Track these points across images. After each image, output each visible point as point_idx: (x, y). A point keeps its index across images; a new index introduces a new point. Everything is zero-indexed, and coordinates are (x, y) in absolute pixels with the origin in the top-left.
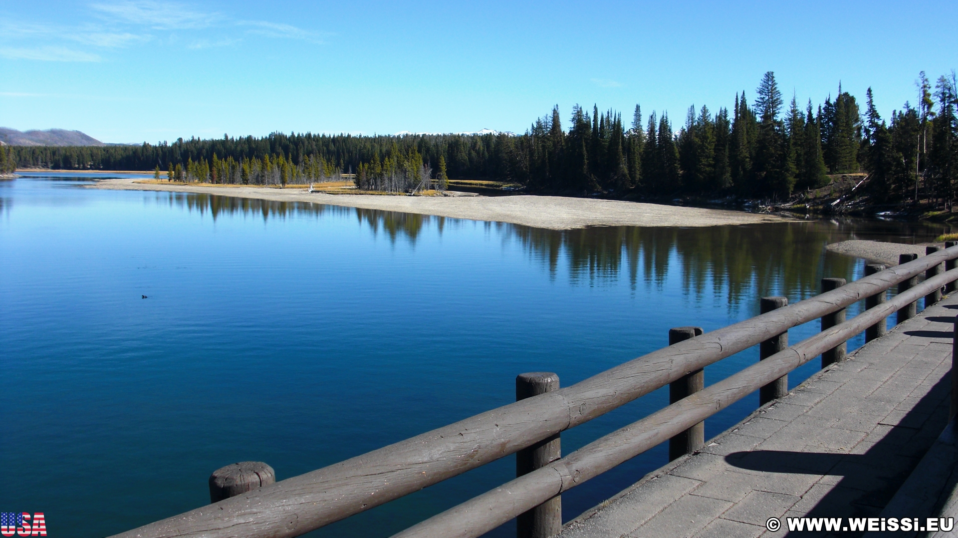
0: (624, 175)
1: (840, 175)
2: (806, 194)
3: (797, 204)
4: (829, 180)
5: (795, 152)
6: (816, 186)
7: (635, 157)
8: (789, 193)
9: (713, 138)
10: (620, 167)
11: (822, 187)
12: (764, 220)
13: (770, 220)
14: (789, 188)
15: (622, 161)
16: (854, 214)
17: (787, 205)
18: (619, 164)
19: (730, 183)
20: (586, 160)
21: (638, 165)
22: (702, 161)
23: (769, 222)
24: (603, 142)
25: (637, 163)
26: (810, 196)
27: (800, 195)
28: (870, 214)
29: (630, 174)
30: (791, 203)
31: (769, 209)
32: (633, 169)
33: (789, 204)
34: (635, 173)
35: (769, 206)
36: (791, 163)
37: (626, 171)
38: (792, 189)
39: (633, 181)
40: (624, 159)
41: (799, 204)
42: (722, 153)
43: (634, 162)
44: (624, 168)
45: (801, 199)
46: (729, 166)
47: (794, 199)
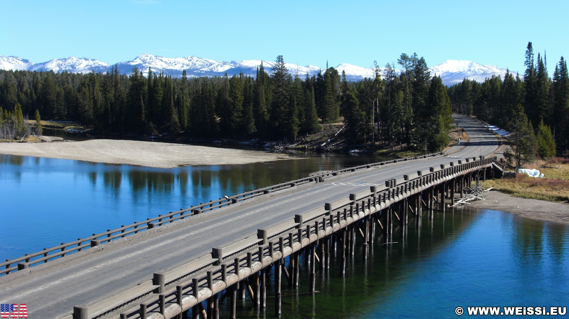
0: (176, 123)
1: (328, 124)
2: (306, 138)
3: (300, 145)
4: (321, 128)
5: (298, 109)
6: (312, 132)
7: (184, 109)
8: (295, 137)
9: (241, 98)
10: (173, 117)
11: (316, 133)
12: (279, 158)
13: (282, 158)
14: (295, 134)
15: (174, 113)
16: (335, 151)
17: (294, 146)
18: (172, 115)
19: (254, 129)
20: (143, 111)
21: (186, 116)
22: (233, 114)
23: (281, 160)
24: (157, 97)
25: (186, 114)
26: (308, 139)
27: (302, 139)
28: (345, 152)
29: (180, 122)
30: (296, 144)
31: (282, 149)
32: (182, 119)
33: (294, 145)
34: (184, 122)
35: (281, 146)
36: (296, 118)
37: (177, 120)
38: (296, 135)
39: (182, 127)
40: (175, 111)
41: (301, 145)
42: (248, 108)
43: (183, 113)
44: (175, 117)
45: (302, 141)
46: (253, 118)
47: (298, 141)
